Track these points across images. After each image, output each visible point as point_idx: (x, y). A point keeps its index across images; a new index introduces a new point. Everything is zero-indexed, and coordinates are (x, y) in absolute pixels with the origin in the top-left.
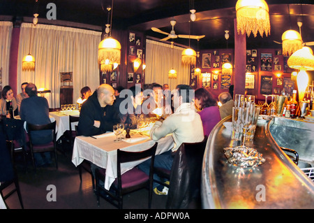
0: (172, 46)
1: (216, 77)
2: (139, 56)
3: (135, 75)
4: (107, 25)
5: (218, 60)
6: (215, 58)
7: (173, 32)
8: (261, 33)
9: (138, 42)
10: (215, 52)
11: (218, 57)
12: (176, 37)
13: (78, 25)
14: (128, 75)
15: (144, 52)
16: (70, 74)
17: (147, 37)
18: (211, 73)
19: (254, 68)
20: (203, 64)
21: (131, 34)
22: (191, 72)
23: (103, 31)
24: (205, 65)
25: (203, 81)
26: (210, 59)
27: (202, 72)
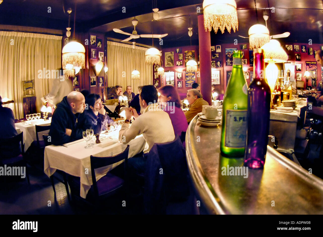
0: (133, 47)
1: (179, 75)
2: (101, 59)
3: (98, 78)
4: (68, 29)
5: (181, 58)
6: (178, 56)
7: (135, 32)
8: (229, 29)
9: (99, 44)
10: (178, 50)
11: (181, 55)
12: (138, 37)
13: (39, 29)
14: (90, 79)
15: (106, 55)
16: (32, 82)
17: (108, 38)
18: (175, 71)
19: (219, 63)
20: (166, 63)
21: (92, 37)
22: (154, 72)
23: (64, 35)
24: (168, 64)
25: (167, 80)
26: (173, 58)
27: (165, 71)
